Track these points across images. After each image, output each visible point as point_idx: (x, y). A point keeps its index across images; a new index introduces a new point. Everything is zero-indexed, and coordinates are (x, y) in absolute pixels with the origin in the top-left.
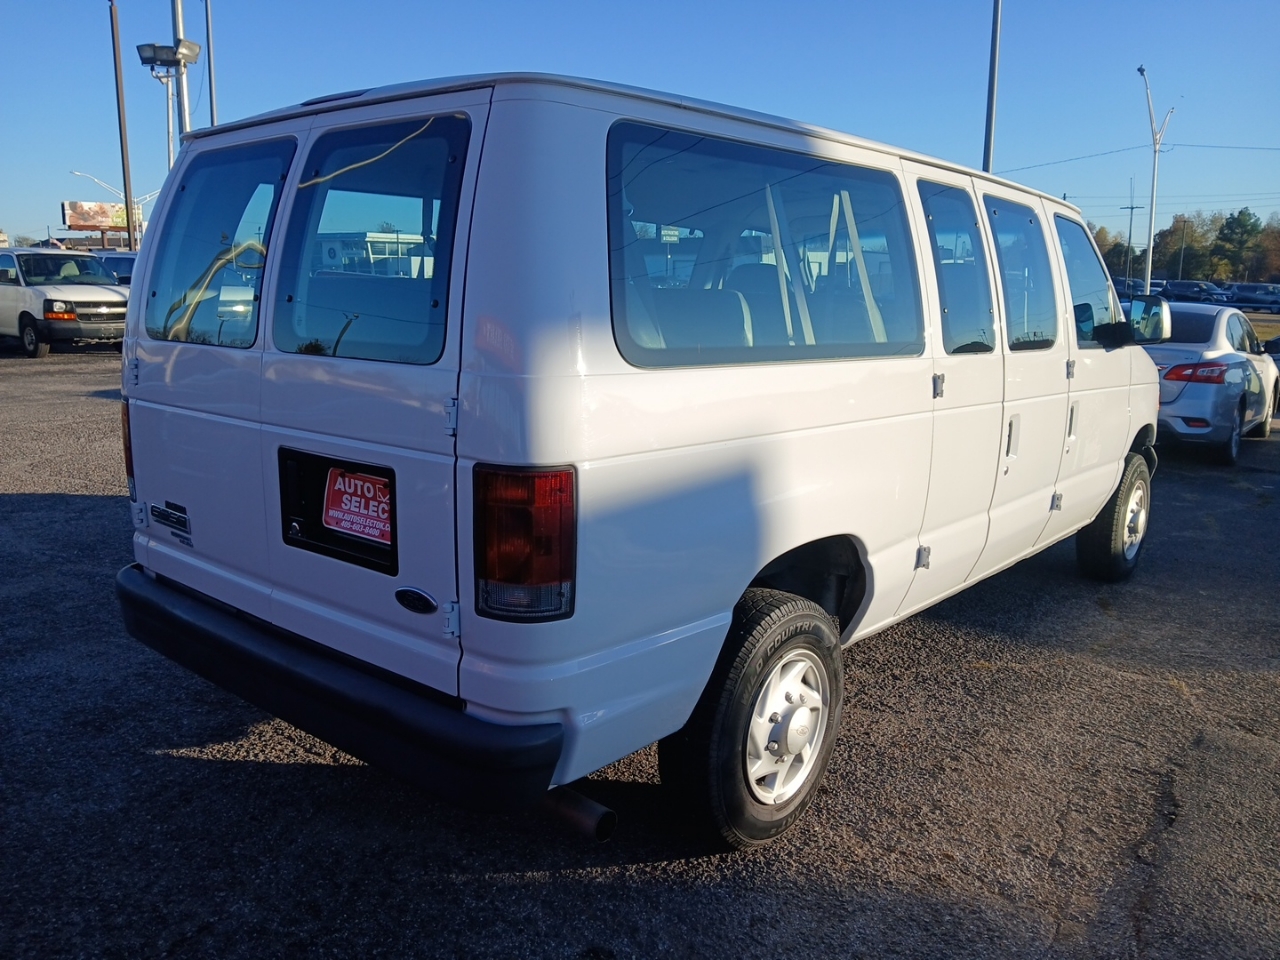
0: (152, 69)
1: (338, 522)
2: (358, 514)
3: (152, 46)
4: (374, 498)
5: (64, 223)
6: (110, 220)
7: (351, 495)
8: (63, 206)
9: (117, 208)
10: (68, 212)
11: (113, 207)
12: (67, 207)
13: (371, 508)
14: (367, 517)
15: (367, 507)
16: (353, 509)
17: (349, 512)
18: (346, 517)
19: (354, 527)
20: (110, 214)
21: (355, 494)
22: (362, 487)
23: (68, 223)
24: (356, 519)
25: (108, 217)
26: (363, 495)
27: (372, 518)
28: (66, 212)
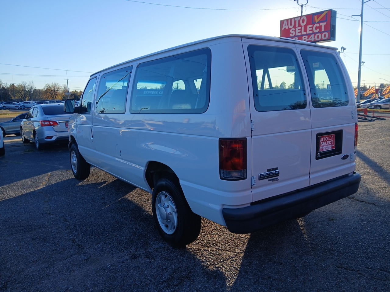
1: (322, 149)
2: (325, 146)
4: (328, 140)
7: (322, 142)
13: (327, 143)
14: (327, 145)
15: (326, 143)
16: (324, 145)
17: (323, 146)
18: (323, 147)
19: (326, 149)
21: (323, 141)
22: (325, 139)
24: (325, 147)
26: (325, 141)
27: (328, 145)
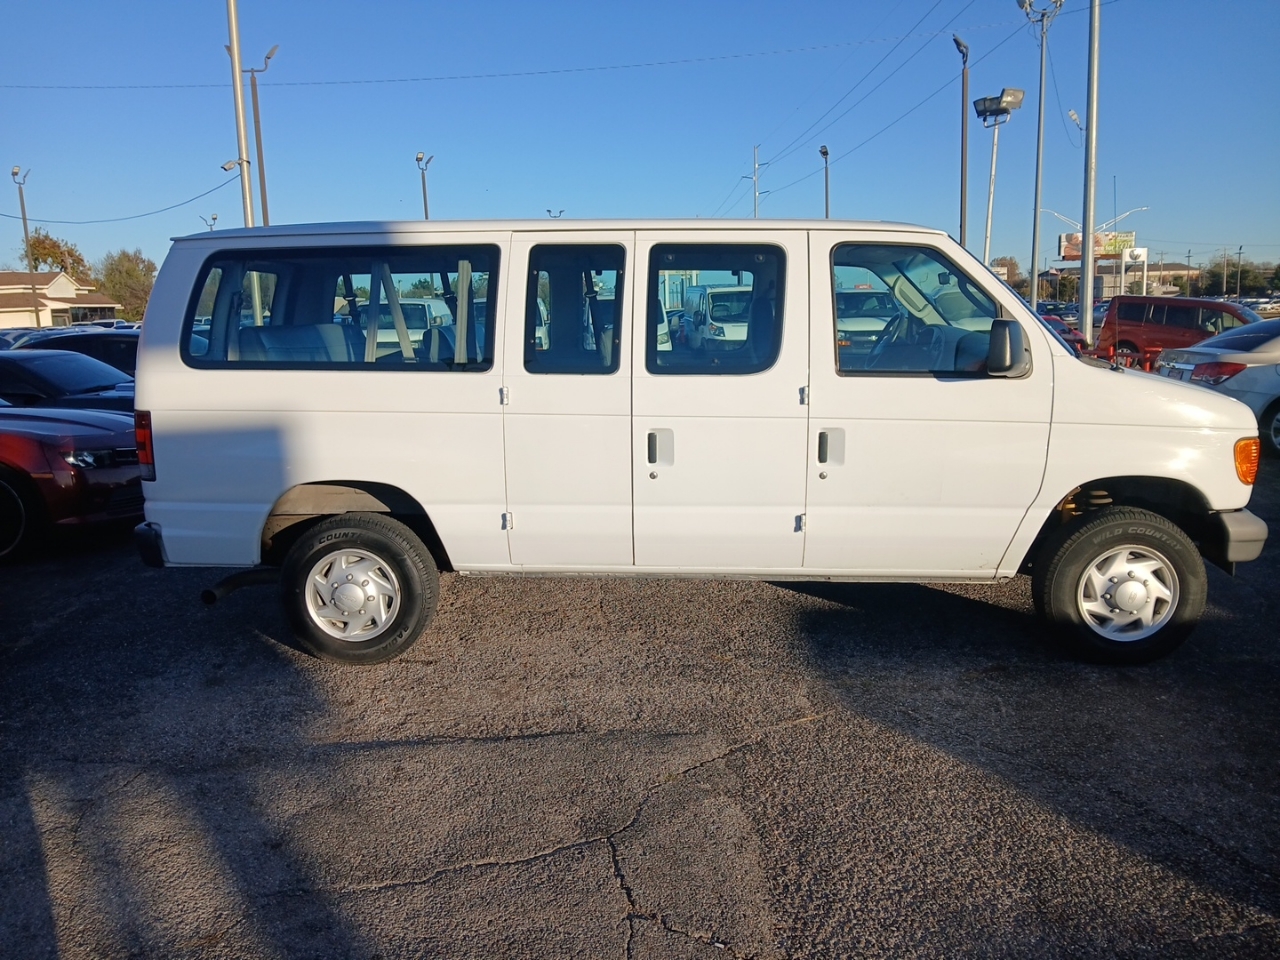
0: (985, 120)
3: (985, 100)
5: (1059, 254)
6: (1102, 248)
8: (1060, 238)
9: (1110, 237)
10: (1064, 243)
11: (1107, 235)
12: (1063, 239)
20: (1103, 243)
23: (1063, 254)
25: (1101, 246)
28: (1062, 244)
